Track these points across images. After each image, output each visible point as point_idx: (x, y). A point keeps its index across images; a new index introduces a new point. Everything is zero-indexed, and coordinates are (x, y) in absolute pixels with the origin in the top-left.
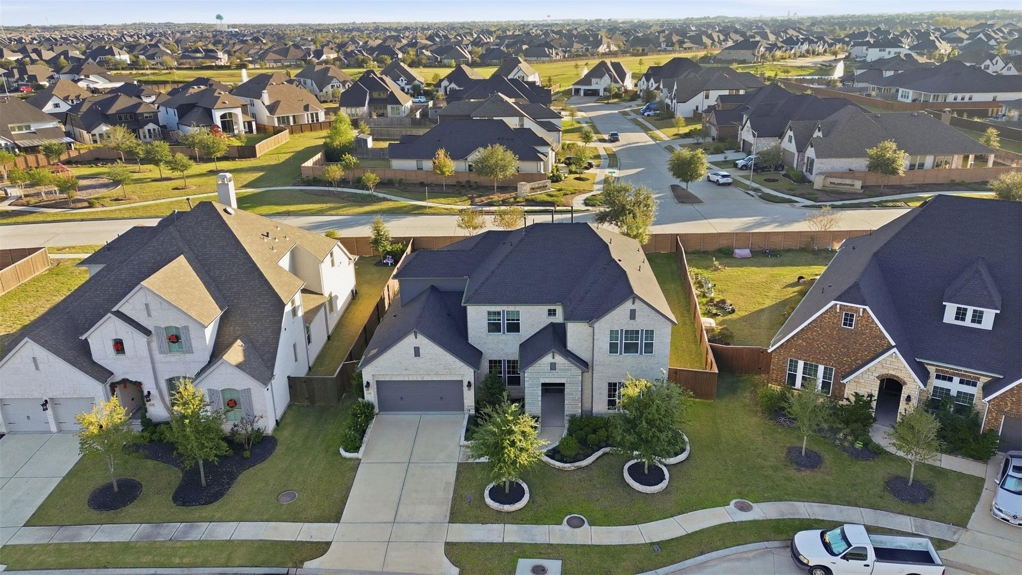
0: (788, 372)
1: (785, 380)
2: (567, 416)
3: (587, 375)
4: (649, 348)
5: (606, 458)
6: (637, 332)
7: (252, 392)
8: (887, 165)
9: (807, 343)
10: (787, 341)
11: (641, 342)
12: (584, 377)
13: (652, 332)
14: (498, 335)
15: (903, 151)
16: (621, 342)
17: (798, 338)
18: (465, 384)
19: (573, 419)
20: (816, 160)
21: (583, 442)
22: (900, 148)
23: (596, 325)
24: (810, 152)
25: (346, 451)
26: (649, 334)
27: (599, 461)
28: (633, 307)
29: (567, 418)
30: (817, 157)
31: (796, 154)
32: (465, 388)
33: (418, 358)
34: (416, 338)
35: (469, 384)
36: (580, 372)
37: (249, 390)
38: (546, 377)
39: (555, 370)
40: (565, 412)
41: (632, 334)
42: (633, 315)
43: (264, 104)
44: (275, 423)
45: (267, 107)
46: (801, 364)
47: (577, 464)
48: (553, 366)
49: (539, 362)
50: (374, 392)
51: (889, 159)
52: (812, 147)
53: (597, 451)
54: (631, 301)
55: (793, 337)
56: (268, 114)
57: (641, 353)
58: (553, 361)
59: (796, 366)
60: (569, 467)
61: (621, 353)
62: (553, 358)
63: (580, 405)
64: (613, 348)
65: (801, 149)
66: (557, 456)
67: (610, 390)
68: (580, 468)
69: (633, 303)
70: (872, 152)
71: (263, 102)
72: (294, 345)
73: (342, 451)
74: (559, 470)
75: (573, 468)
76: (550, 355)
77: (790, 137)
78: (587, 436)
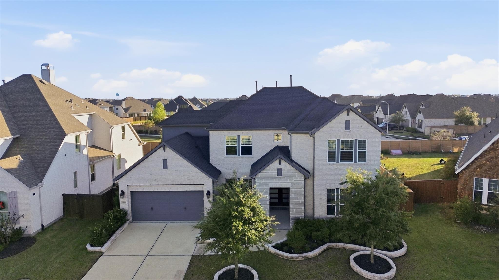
0: (474, 190)
1: (472, 197)
2: (292, 219)
3: (309, 181)
4: (362, 156)
5: (330, 251)
6: (352, 141)
7: (19, 195)
8: (468, 119)
9: (491, 162)
10: (472, 163)
11: (355, 151)
12: (306, 183)
13: (364, 141)
14: (234, 157)
15: (475, 112)
16: (338, 150)
17: (482, 159)
18: (205, 193)
19: (298, 221)
20: (424, 120)
21: (308, 237)
22: (473, 111)
23: (317, 135)
24: (420, 116)
25: (91, 246)
26: (363, 143)
27: (325, 254)
28: (348, 118)
29: (291, 221)
30: (425, 118)
31: (411, 120)
32: (205, 197)
33: (166, 169)
34: (165, 151)
35: (208, 193)
36: (303, 178)
37: (15, 193)
38: (274, 183)
39: (282, 175)
40: (291, 215)
41: (348, 143)
42: (348, 125)
43: (123, 108)
44: (40, 227)
45: (124, 109)
46: (486, 182)
47: (304, 255)
48: (280, 172)
49: (268, 168)
50: (128, 201)
51: (468, 116)
52: (420, 113)
53: (322, 245)
54: (346, 112)
55: (477, 159)
56: (124, 113)
57: (355, 162)
58: (280, 167)
59: (482, 184)
60: (297, 258)
61: (338, 162)
62: (280, 164)
63: (303, 209)
64: (331, 157)
65: (413, 117)
66: (285, 248)
67: (329, 196)
68: (307, 259)
69: (348, 115)
70: (457, 113)
71: (122, 107)
72: (75, 173)
73: (88, 247)
74: (288, 260)
75: (300, 259)
76: (277, 162)
77: (406, 112)
78: (311, 234)
